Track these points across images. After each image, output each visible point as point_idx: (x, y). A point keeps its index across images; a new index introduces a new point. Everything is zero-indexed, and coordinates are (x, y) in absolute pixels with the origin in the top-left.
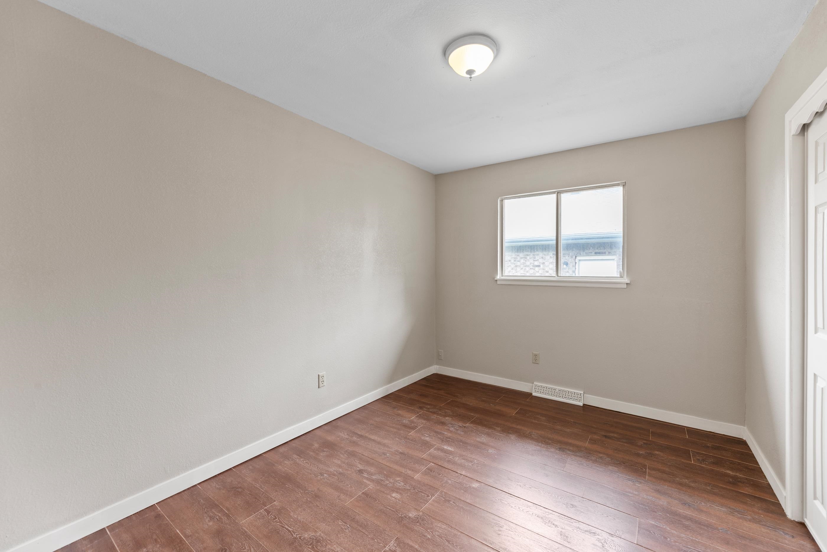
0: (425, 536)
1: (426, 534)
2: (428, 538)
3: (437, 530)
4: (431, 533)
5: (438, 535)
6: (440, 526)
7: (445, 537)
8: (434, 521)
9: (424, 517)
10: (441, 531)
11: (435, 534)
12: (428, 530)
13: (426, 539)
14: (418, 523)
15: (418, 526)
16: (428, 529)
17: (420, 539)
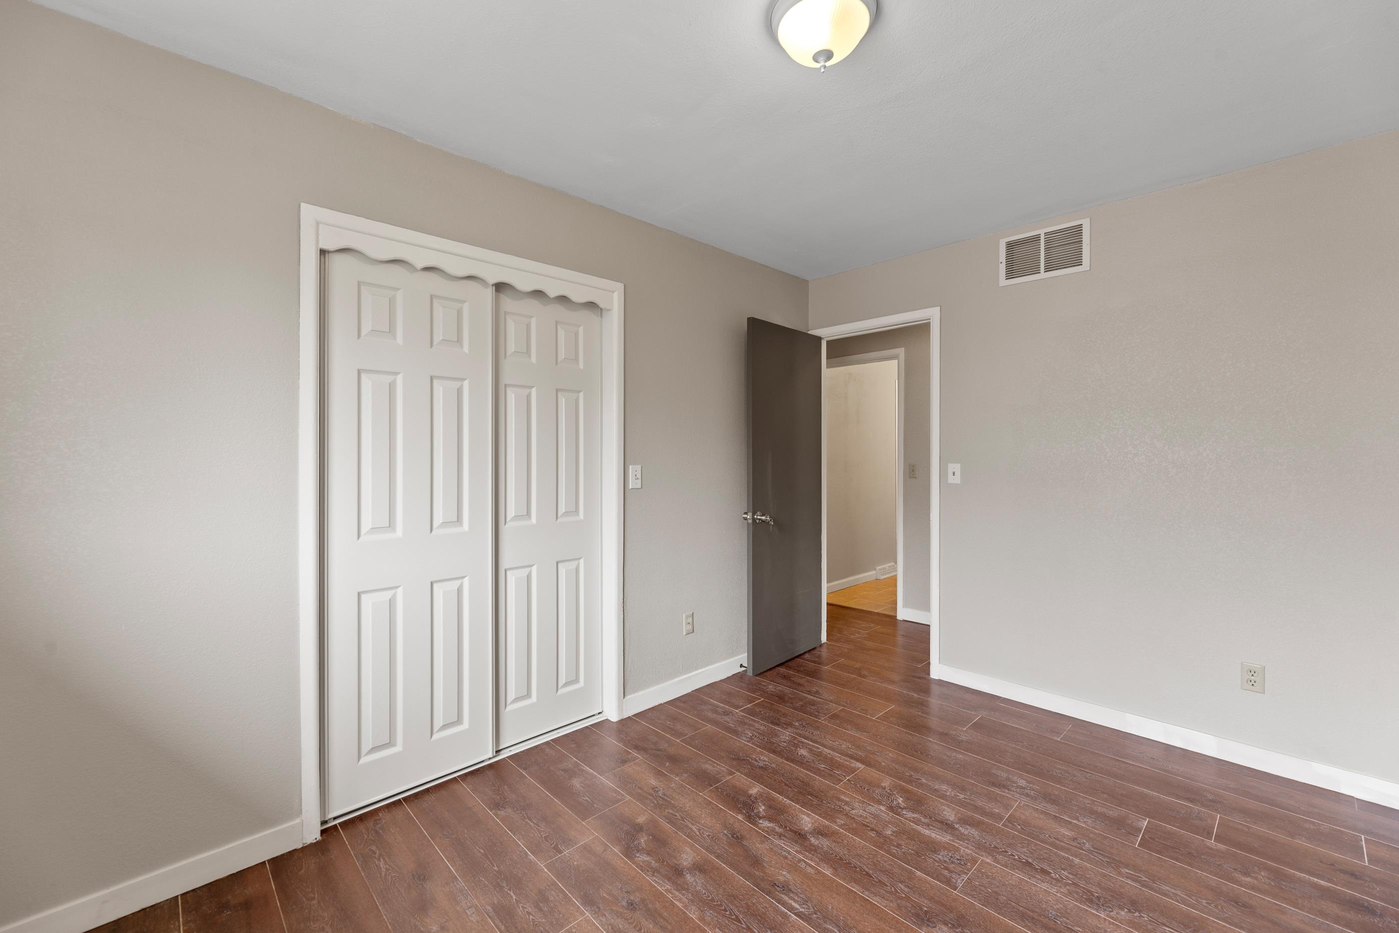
0: (908, 887)
1: (906, 890)
2: (902, 884)
3: (888, 895)
4: (899, 891)
5: (888, 886)
6: (883, 900)
7: (875, 881)
8: (897, 910)
9: (916, 922)
10: (882, 891)
11: (891, 888)
12: (904, 896)
13: (905, 883)
14: (926, 910)
15: (924, 906)
16: (905, 898)
17: (915, 884)
